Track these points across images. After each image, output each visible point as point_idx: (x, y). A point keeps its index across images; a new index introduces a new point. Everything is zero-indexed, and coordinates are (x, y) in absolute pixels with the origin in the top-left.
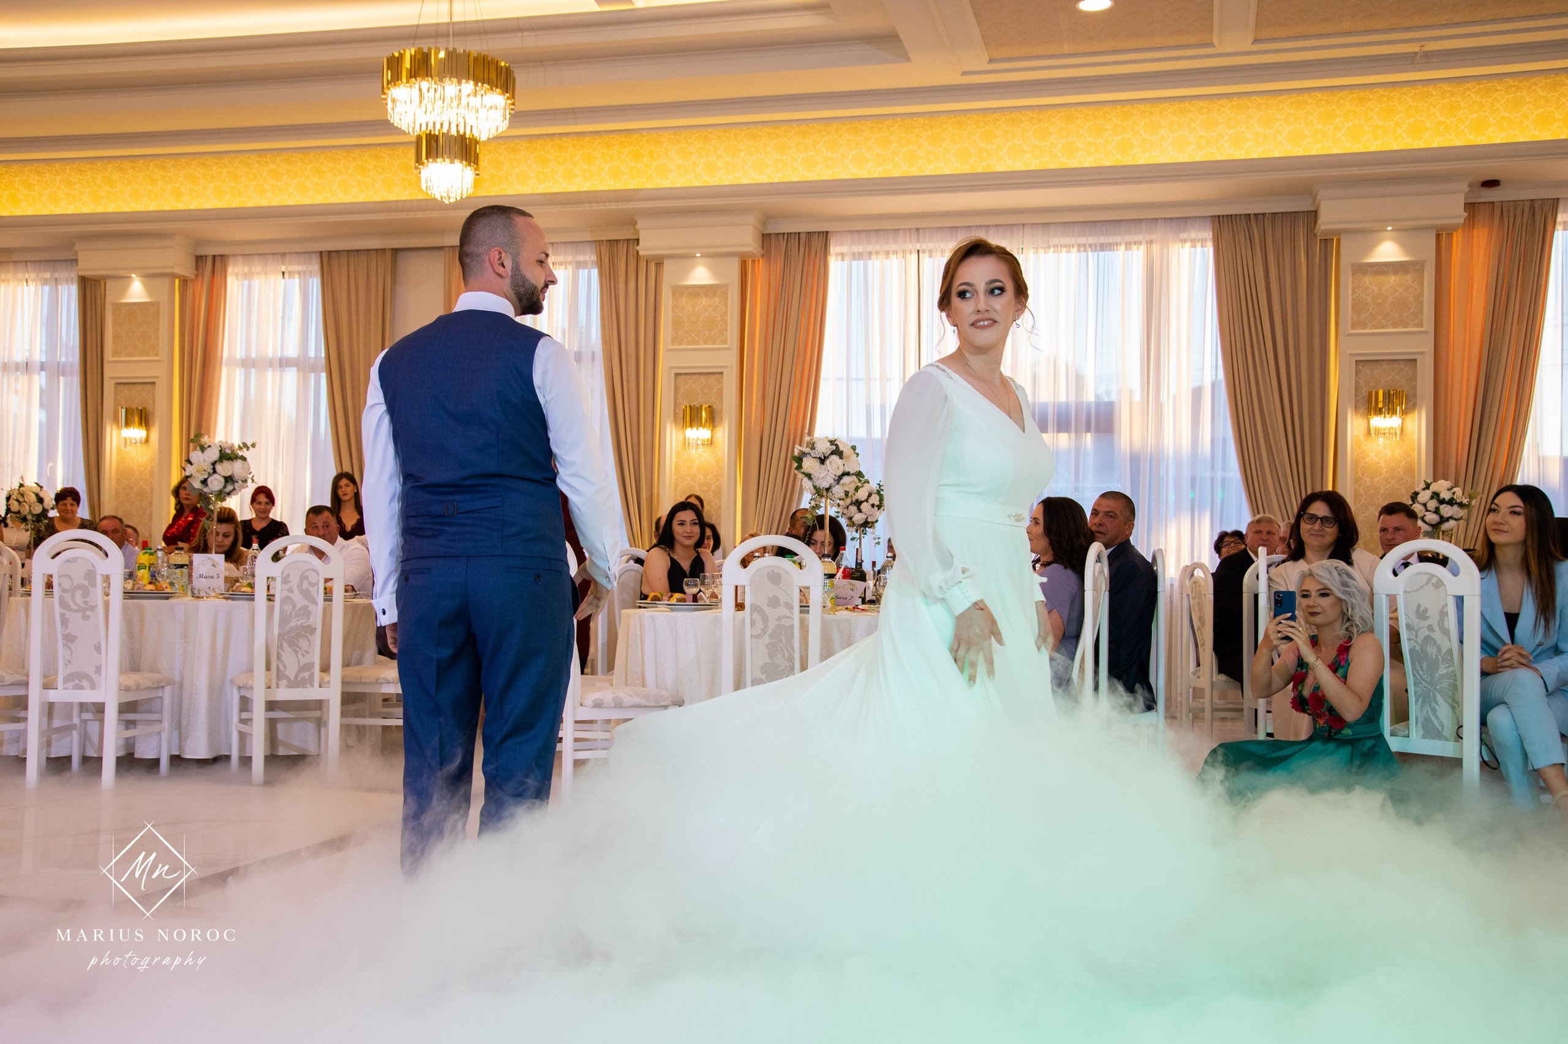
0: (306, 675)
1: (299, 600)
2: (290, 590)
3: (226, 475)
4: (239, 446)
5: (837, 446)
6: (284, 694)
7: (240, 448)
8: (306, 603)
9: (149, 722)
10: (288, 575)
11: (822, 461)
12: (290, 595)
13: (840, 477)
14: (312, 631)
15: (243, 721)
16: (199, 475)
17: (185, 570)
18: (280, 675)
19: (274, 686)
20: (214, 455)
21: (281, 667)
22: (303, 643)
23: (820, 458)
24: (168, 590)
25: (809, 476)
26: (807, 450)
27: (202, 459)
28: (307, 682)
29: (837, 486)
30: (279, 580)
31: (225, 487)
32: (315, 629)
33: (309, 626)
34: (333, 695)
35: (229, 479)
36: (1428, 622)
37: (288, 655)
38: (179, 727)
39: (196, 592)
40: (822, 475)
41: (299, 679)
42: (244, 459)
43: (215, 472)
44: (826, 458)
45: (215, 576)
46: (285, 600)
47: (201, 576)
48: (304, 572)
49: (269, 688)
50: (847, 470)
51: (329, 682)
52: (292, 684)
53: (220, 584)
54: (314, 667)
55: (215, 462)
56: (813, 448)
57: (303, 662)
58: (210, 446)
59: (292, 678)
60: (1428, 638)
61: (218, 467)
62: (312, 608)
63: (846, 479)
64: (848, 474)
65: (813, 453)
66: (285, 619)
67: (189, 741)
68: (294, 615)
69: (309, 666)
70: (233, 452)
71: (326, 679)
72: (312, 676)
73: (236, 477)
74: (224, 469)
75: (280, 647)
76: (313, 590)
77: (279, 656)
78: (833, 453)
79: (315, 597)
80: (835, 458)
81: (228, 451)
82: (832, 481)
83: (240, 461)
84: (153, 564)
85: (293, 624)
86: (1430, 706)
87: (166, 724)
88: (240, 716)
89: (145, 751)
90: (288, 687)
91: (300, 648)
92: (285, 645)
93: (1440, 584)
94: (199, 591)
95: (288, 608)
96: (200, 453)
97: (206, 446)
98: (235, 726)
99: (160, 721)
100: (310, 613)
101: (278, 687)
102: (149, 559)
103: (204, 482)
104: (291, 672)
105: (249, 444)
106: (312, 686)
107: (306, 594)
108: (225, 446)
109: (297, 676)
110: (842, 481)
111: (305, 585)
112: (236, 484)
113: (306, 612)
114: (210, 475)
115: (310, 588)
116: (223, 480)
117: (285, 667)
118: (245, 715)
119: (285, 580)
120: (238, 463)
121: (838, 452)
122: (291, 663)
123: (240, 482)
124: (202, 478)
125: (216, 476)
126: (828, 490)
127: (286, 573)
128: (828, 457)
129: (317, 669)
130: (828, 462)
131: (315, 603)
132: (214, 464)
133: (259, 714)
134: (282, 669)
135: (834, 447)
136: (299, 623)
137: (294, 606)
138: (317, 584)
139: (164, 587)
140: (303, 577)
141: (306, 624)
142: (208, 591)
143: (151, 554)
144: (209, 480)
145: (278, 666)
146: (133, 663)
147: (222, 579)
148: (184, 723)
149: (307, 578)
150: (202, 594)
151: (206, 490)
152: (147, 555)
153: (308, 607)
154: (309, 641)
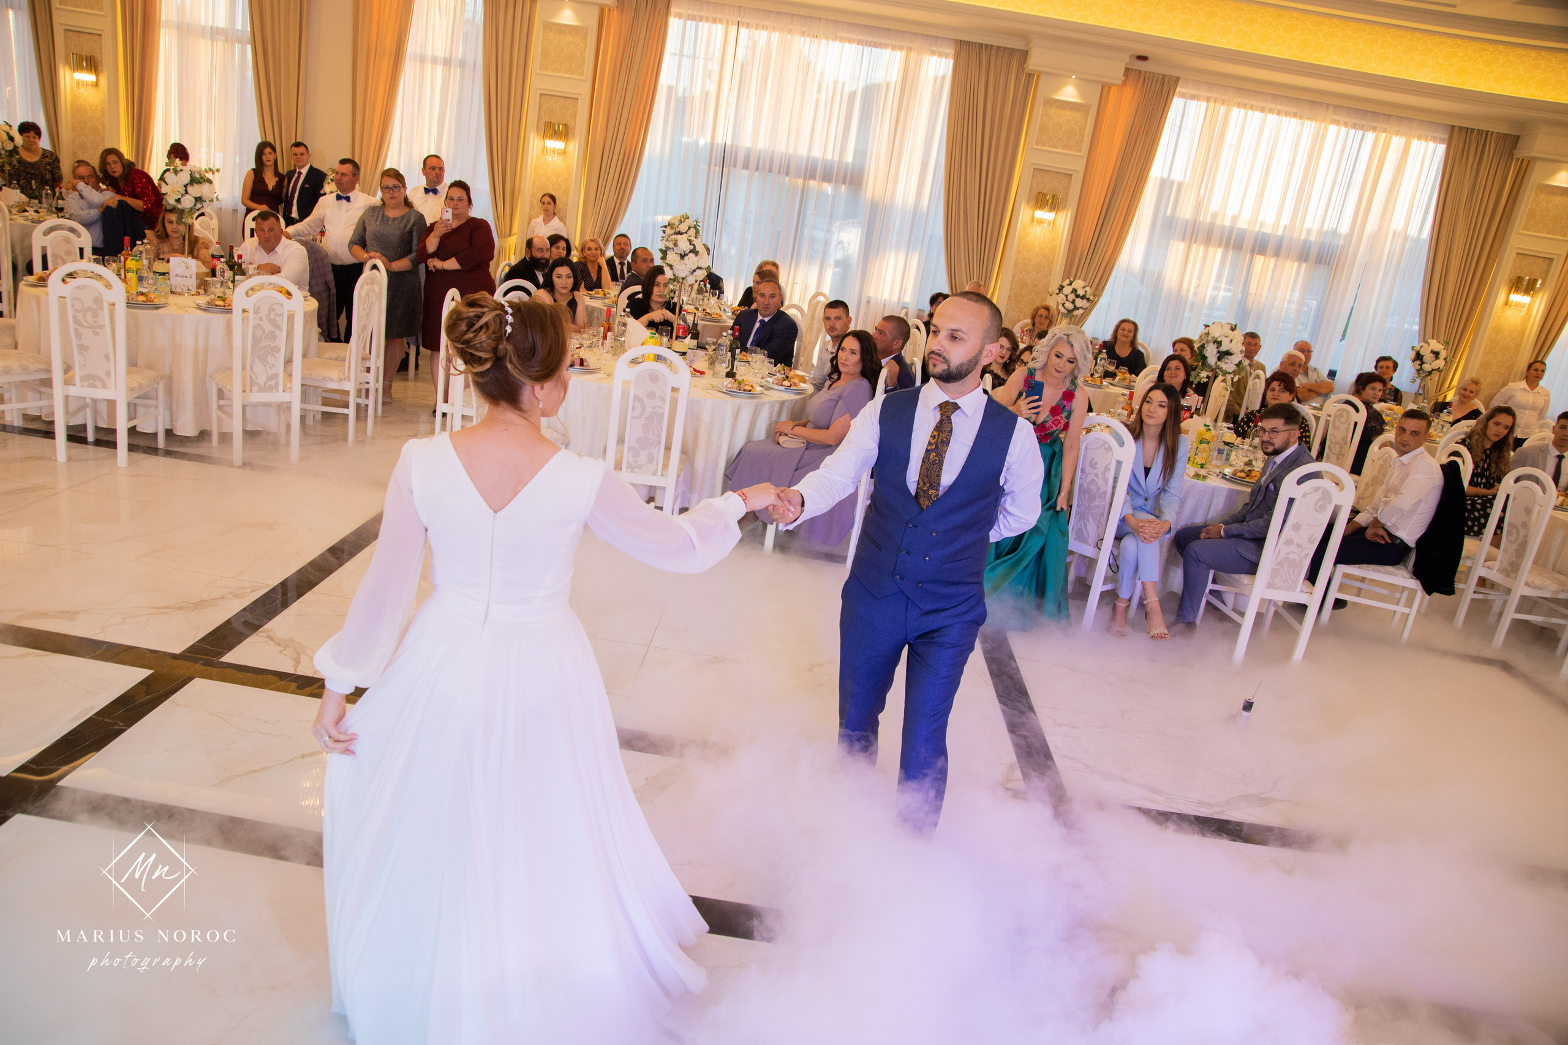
0: (273, 383)
1: (268, 327)
2: (261, 319)
3: (197, 196)
4: (205, 170)
5: (694, 245)
6: (257, 397)
7: (206, 171)
8: (273, 329)
9: (146, 406)
10: (259, 308)
11: (682, 257)
12: (261, 323)
13: (694, 271)
14: (278, 350)
15: (220, 408)
16: (173, 195)
17: (166, 277)
18: (253, 383)
19: (248, 390)
20: (185, 178)
21: (253, 375)
22: (270, 359)
23: (681, 254)
24: (157, 301)
25: (671, 267)
26: (671, 245)
27: (175, 181)
28: (275, 387)
29: (691, 276)
30: (252, 312)
31: (195, 205)
32: (280, 349)
33: (276, 347)
34: (294, 397)
35: (198, 199)
36: (1095, 471)
37: (259, 368)
38: (171, 410)
39: (173, 288)
40: (681, 268)
41: (268, 385)
42: (210, 182)
43: (187, 192)
44: (686, 255)
45: (189, 276)
46: (256, 327)
47: (177, 275)
48: (272, 305)
49: (244, 391)
50: (700, 266)
51: (291, 388)
52: (263, 390)
53: (193, 283)
54: (278, 377)
55: (187, 185)
56: (676, 245)
57: (270, 373)
58: (181, 170)
59: (262, 384)
60: (1093, 481)
61: (190, 189)
62: (278, 333)
63: (698, 272)
64: (700, 268)
65: (675, 249)
66: (256, 341)
67: (179, 422)
68: (263, 337)
69: (275, 377)
70: (200, 175)
71: (288, 385)
72: (277, 384)
73: (204, 198)
74: (195, 191)
75: (253, 361)
76: (279, 320)
77: (252, 368)
78: (691, 251)
79: (280, 324)
80: (692, 255)
81: (198, 176)
82: (688, 273)
83: (207, 185)
84: (139, 269)
85: (263, 344)
86: (1084, 522)
87: (161, 409)
88: (218, 402)
89: (145, 427)
90: (259, 391)
91: (268, 363)
92: (256, 360)
93: (1109, 449)
94: (176, 287)
95: (259, 332)
96: (173, 175)
97: (178, 169)
98: (215, 413)
99: (157, 407)
100: (276, 336)
101: (251, 391)
102: (136, 265)
103: (178, 201)
104: (261, 380)
105: (214, 169)
106: (278, 391)
107: (273, 322)
108: (195, 170)
109: (265, 384)
110: (695, 274)
111: (273, 316)
112: (204, 204)
113: (273, 336)
114: (183, 195)
115: (277, 318)
116: (194, 200)
117: (256, 377)
118: (222, 402)
119: (257, 311)
120: (206, 185)
121: (694, 251)
122: (261, 374)
123: (208, 202)
124: (177, 197)
125: (187, 196)
126: (683, 279)
127: (257, 306)
128: (687, 255)
129: (281, 379)
130: (686, 258)
131: (280, 329)
132: (186, 186)
133: (237, 411)
134: (255, 378)
135: (692, 247)
136: (269, 343)
137: (264, 332)
138: (282, 315)
139: (153, 297)
140: (271, 310)
141: (273, 345)
142: (183, 287)
143: (137, 261)
144: (182, 200)
145: (251, 376)
146: (133, 363)
147: (194, 277)
148: (174, 408)
149: (274, 310)
150: (179, 290)
151: (179, 206)
152: (134, 262)
153: (274, 332)
154: (275, 357)
